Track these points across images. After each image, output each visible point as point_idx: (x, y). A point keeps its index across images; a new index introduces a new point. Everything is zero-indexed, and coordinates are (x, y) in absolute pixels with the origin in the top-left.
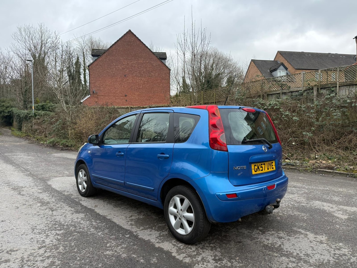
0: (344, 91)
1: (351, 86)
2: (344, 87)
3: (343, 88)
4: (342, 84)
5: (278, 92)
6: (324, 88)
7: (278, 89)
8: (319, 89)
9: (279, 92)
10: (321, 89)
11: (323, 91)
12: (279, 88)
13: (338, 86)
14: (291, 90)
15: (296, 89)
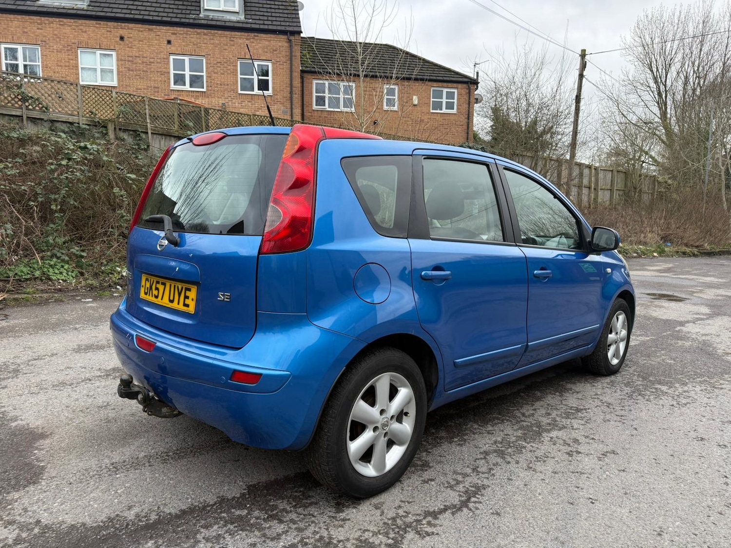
0: (157, 142)
1: (168, 138)
2: (158, 136)
3: (156, 138)
4: (155, 130)
5: (14, 113)
6: (125, 131)
7: (13, 105)
8: (117, 129)
9: (18, 114)
10: (120, 129)
11: (125, 136)
12: (17, 103)
13: (150, 132)
14: (54, 116)
15: (64, 118)
